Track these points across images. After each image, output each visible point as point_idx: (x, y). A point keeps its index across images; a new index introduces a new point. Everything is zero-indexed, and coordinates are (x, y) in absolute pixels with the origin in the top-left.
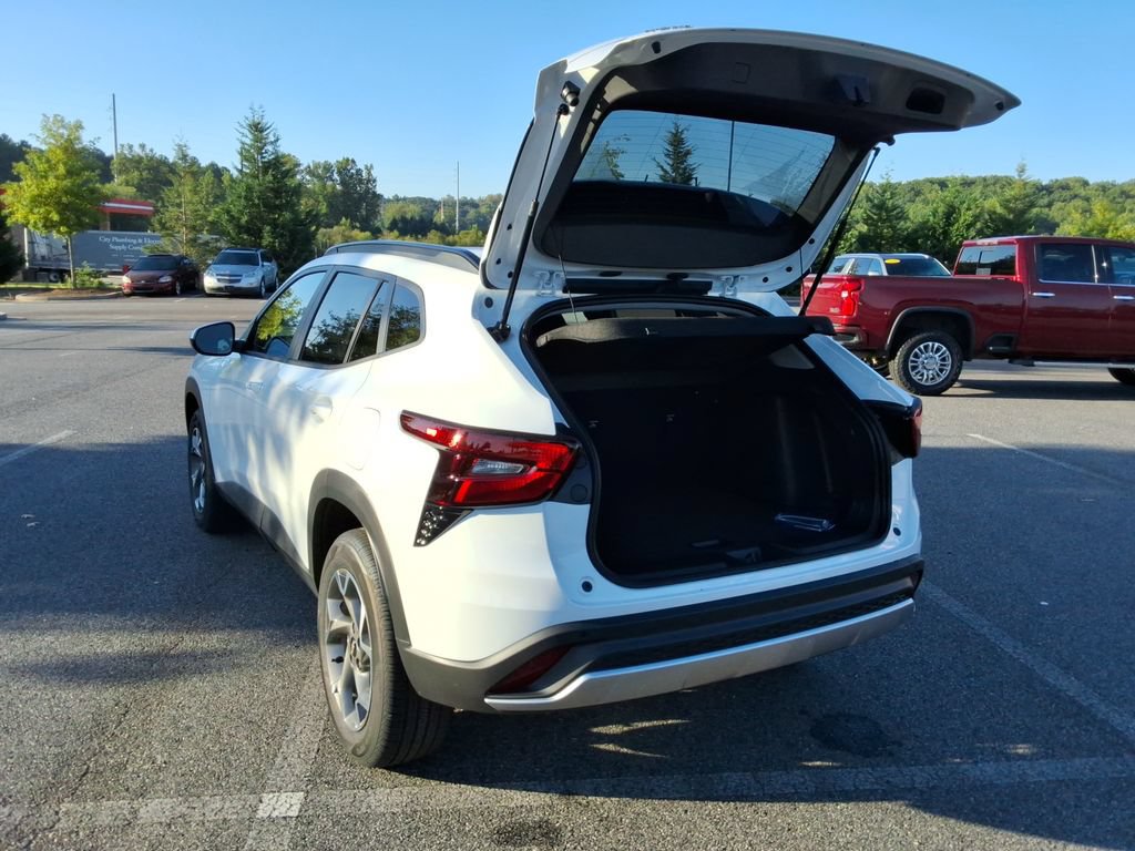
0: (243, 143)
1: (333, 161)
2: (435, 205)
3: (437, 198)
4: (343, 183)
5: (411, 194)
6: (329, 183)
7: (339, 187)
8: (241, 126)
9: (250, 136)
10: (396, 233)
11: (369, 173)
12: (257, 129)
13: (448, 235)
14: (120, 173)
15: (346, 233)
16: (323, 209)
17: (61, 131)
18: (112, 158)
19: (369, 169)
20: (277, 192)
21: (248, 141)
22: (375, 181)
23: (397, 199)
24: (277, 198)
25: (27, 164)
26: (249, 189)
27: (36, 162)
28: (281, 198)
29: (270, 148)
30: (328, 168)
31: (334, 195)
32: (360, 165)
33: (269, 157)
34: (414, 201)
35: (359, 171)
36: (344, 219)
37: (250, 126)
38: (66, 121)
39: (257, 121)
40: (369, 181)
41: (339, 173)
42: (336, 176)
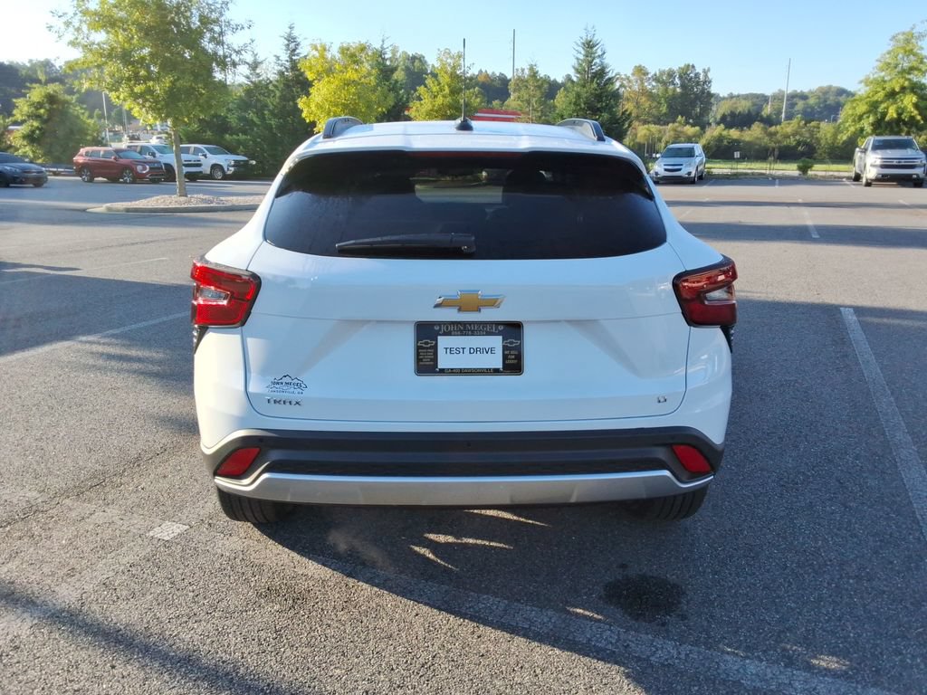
0: (578, 59)
1: (675, 68)
2: (765, 99)
3: (769, 93)
4: (683, 86)
5: (744, 92)
6: (671, 87)
7: (678, 90)
8: (577, 44)
9: (583, 52)
10: (722, 126)
11: (706, 76)
12: (589, 46)
13: (771, 126)
14: (514, 91)
15: (679, 129)
16: (664, 109)
17: (449, 61)
18: (510, 80)
19: (706, 72)
20: (599, 97)
21: (581, 57)
22: (710, 82)
23: (731, 97)
24: (599, 102)
25: (426, 87)
26: (578, 96)
27: (432, 85)
28: (602, 101)
29: (597, 61)
30: (671, 74)
31: (674, 97)
32: (699, 70)
33: (595, 69)
34: (746, 97)
35: (697, 75)
36: (680, 117)
37: (583, 44)
38: (453, 52)
39: (589, 39)
40: (705, 82)
41: (681, 77)
42: (677, 81)
